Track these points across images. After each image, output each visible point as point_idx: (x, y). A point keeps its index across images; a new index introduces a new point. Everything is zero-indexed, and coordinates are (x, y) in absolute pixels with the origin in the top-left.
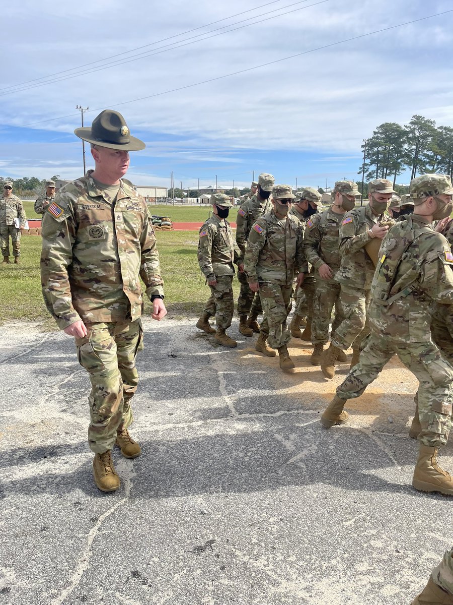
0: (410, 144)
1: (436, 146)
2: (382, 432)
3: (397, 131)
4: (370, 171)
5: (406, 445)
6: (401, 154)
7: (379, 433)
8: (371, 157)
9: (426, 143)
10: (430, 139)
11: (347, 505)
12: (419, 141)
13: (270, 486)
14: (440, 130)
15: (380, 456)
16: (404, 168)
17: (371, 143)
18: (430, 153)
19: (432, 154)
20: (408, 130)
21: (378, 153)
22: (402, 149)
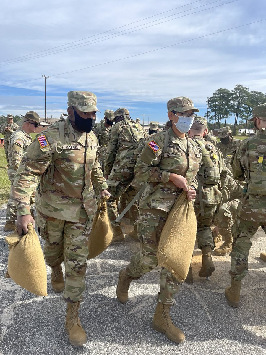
0: (234, 101)
1: (249, 102)
2: (201, 288)
3: (226, 93)
4: (211, 115)
5: (217, 299)
6: (229, 106)
7: (199, 289)
8: (212, 108)
9: (244, 100)
10: (246, 98)
11: (166, 352)
12: (239, 99)
13: (112, 335)
14: (252, 93)
15: (198, 309)
16: (231, 114)
17: (212, 99)
18: (246, 106)
19: (247, 107)
20: (233, 93)
21: (216, 105)
22: (230, 104)
